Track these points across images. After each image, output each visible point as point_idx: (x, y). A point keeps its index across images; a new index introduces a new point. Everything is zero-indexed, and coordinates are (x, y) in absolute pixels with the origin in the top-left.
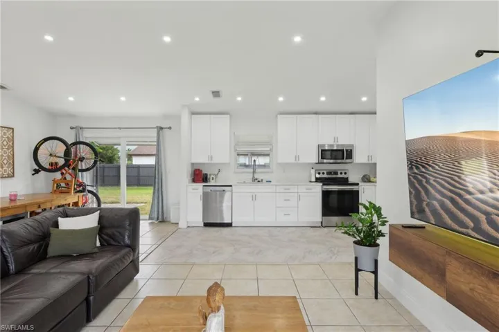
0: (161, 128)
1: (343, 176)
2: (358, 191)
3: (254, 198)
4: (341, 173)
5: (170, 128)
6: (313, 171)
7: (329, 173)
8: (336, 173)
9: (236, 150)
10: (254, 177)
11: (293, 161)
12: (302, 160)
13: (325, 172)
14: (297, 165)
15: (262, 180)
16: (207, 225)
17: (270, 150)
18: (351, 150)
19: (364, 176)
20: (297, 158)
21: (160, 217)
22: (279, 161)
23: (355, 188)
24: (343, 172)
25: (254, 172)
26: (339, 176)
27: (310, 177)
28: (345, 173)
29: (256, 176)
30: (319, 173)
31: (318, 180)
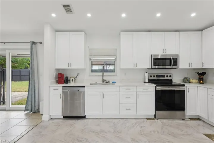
0: (34, 43)
1: (169, 78)
2: (184, 91)
3: (102, 96)
4: (167, 76)
5: (41, 43)
6: (147, 75)
7: (158, 76)
8: (163, 76)
9: (91, 59)
10: (103, 79)
11: (132, 67)
12: (139, 67)
13: (155, 75)
14: (135, 70)
15: (109, 81)
16: (65, 117)
17: (115, 59)
18: (177, 59)
19: (185, 78)
20: (135, 65)
21: (33, 109)
22: (122, 67)
23: (181, 88)
24: (169, 75)
25: (103, 76)
26: (166, 78)
27: (144, 79)
28: (170, 76)
29: (104, 79)
30: (151, 76)
31: (151, 81)
